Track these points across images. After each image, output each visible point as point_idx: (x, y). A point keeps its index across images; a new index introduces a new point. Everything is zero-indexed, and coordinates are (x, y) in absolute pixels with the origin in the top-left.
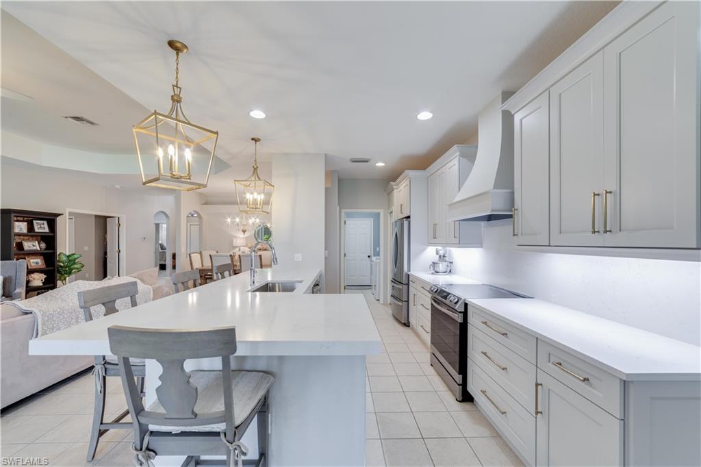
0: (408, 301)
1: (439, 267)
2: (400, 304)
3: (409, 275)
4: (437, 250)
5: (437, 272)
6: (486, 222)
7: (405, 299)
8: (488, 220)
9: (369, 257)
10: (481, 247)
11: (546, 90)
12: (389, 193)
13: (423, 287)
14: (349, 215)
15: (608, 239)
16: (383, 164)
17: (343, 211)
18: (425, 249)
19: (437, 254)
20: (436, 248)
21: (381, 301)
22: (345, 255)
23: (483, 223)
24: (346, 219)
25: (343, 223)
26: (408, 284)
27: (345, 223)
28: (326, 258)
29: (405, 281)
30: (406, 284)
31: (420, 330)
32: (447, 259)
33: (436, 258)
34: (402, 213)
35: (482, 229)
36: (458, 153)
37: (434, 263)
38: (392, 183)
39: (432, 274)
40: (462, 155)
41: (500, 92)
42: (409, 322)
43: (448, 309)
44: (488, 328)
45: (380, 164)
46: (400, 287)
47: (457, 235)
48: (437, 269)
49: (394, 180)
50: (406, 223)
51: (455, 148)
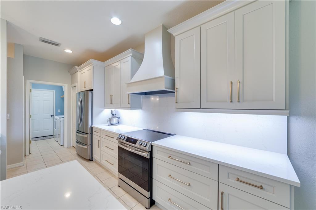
0: (92, 145)
1: (113, 121)
2: (86, 147)
3: (92, 128)
4: (112, 111)
5: (111, 124)
6: (144, 96)
7: (89, 143)
8: (145, 95)
9: (52, 116)
10: (141, 109)
11: (198, 26)
12: (73, 74)
13: (107, 136)
14: (34, 86)
15: (238, 105)
16: (71, 52)
17: (28, 81)
18: (102, 111)
19: (112, 113)
20: (111, 110)
21: (66, 145)
22: (30, 116)
23: (142, 96)
24: (32, 89)
25: (28, 91)
26: (92, 134)
27: (30, 91)
28: (8, 120)
29: (89, 132)
30: (90, 134)
31: (104, 163)
32: (117, 116)
33: (110, 116)
34: (85, 87)
35: (142, 99)
36: (131, 54)
37: (110, 119)
38: (77, 67)
39: (109, 125)
40: (134, 56)
41: (162, 24)
42: (92, 158)
43: (136, 150)
44: (172, 160)
45: (68, 51)
46: (86, 136)
47: (130, 102)
48: (112, 123)
49: (79, 65)
50: (90, 93)
51: (130, 50)
